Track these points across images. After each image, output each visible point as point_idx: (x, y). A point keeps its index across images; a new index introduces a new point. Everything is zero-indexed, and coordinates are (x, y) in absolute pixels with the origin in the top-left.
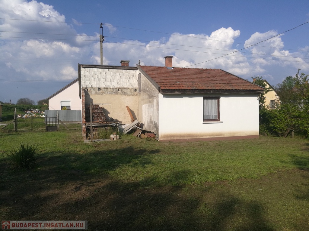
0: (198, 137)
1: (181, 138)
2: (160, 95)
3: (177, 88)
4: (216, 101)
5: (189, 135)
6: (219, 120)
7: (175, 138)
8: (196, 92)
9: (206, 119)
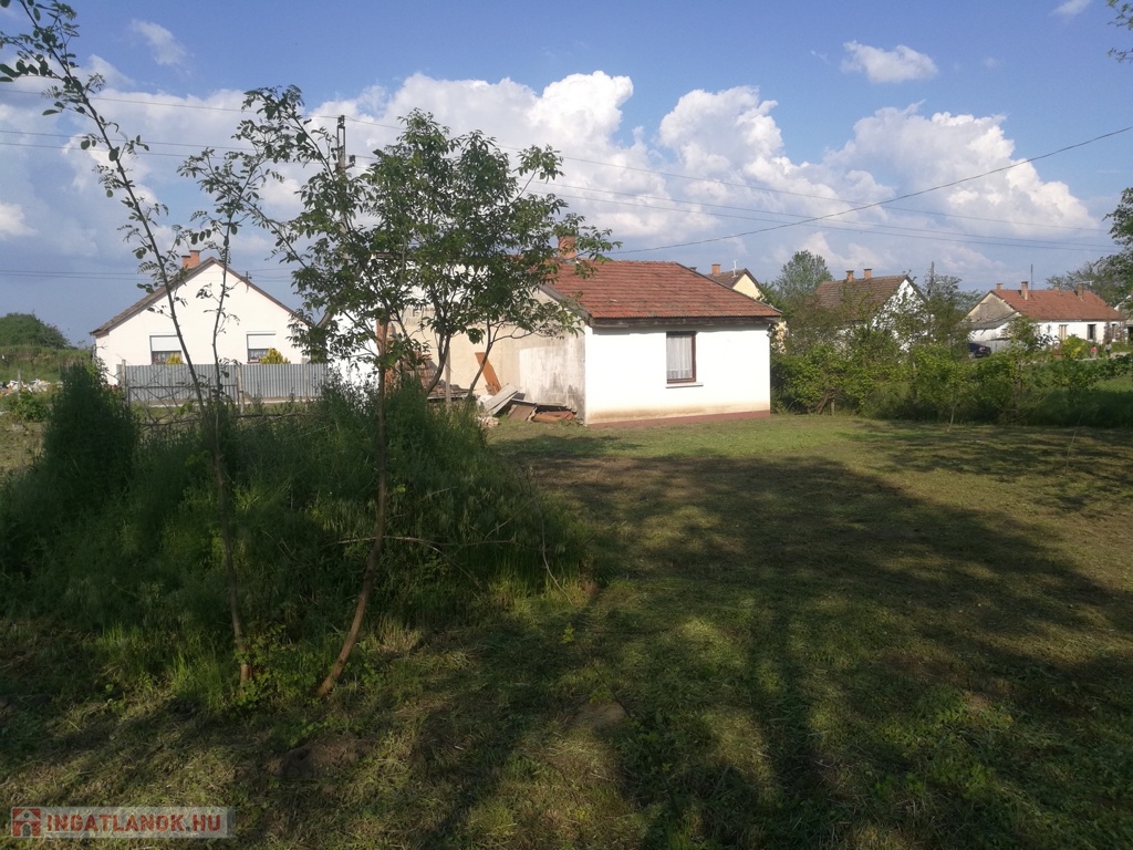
0: (657, 417)
1: (628, 419)
2: (588, 330)
3: (621, 315)
4: (689, 340)
5: (642, 413)
6: (695, 381)
7: (616, 420)
8: (656, 323)
9: (673, 380)
